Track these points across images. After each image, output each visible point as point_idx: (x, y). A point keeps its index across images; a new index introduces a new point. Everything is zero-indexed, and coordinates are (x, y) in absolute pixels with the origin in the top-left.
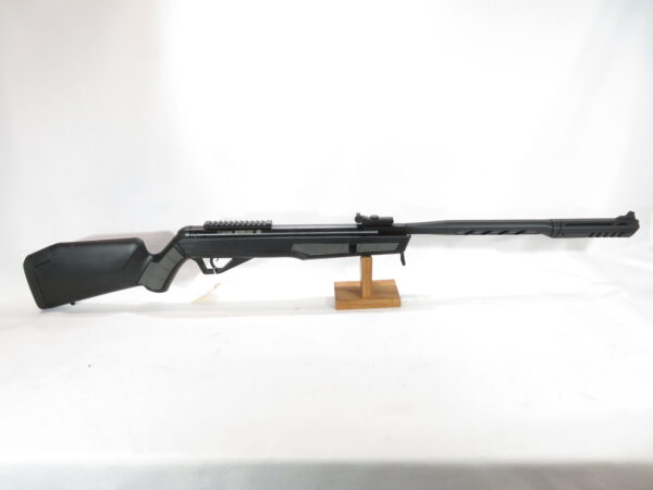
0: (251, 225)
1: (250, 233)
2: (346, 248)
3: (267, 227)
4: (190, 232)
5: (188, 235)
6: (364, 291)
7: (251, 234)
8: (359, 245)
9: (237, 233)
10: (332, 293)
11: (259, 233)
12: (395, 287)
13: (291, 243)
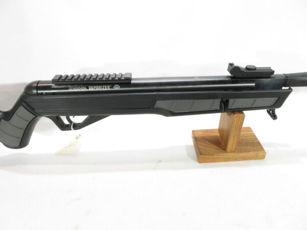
0: (107, 79)
1: (107, 88)
2: (217, 103)
3: (126, 82)
4: (38, 88)
5: (35, 91)
7: (109, 89)
8: (231, 101)
9: (91, 89)
11: (117, 88)
13: (155, 99)
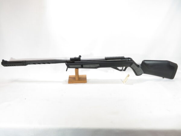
6: (76, 78)
10: (68, 79)
12: (86, 77)
